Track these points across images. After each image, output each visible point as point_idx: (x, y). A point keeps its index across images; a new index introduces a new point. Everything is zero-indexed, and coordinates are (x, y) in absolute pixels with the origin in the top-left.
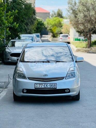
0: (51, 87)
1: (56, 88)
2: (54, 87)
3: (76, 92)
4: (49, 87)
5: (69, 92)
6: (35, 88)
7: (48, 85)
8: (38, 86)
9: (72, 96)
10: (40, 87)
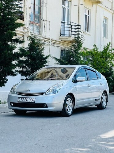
0: (30, 101)
1: (34, 102)
2: (32, 101)
3: (55, 108)
4: (28, 101)
5: (47, 107)
6: (18, 102)
7: (28, 99)
8: (20, 100)
9: (50, 111)
10: (22, 101)
